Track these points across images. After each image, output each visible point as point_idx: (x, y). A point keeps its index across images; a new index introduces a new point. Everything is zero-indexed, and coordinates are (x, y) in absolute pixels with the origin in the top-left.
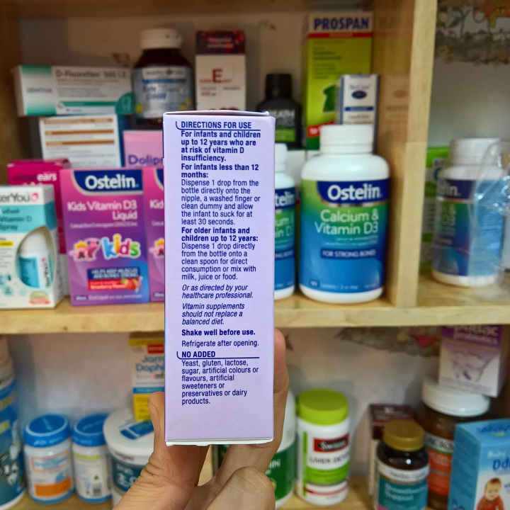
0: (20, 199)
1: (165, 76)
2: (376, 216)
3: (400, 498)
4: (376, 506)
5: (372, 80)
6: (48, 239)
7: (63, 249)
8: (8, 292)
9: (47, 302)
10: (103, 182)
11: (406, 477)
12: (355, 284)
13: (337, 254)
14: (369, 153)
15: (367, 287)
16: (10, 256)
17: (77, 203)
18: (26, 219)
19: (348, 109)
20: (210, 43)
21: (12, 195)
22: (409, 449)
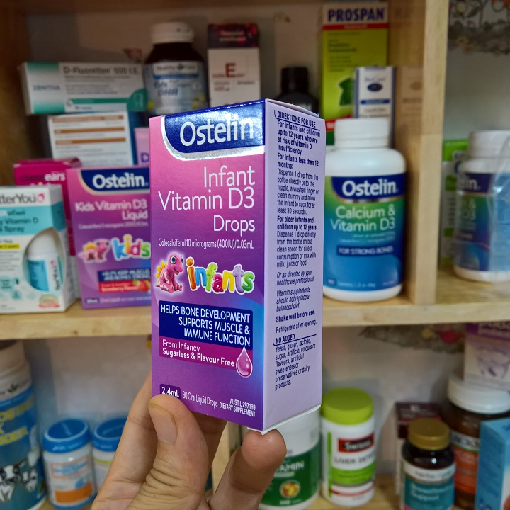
0: (26, 200)
1: (176, 71)
2: (392, 211)
3: (425, 498)
4: (402, 506)
5: (388, 72)
6: (57, 240)
7: (72, 252)
8: (16, 296)
9: (57, 306)
10: (112, 181)
11: (432, 477)
12: (373, 282)
13: (353, 251)
14: (385, 147)
15: (385, 284)
16: (17, 259)
17: (85, 203)
18: (32, 221)
19: (364, 102)
20: (222, 37)
21: (17, 196)
22: (434, 448)
